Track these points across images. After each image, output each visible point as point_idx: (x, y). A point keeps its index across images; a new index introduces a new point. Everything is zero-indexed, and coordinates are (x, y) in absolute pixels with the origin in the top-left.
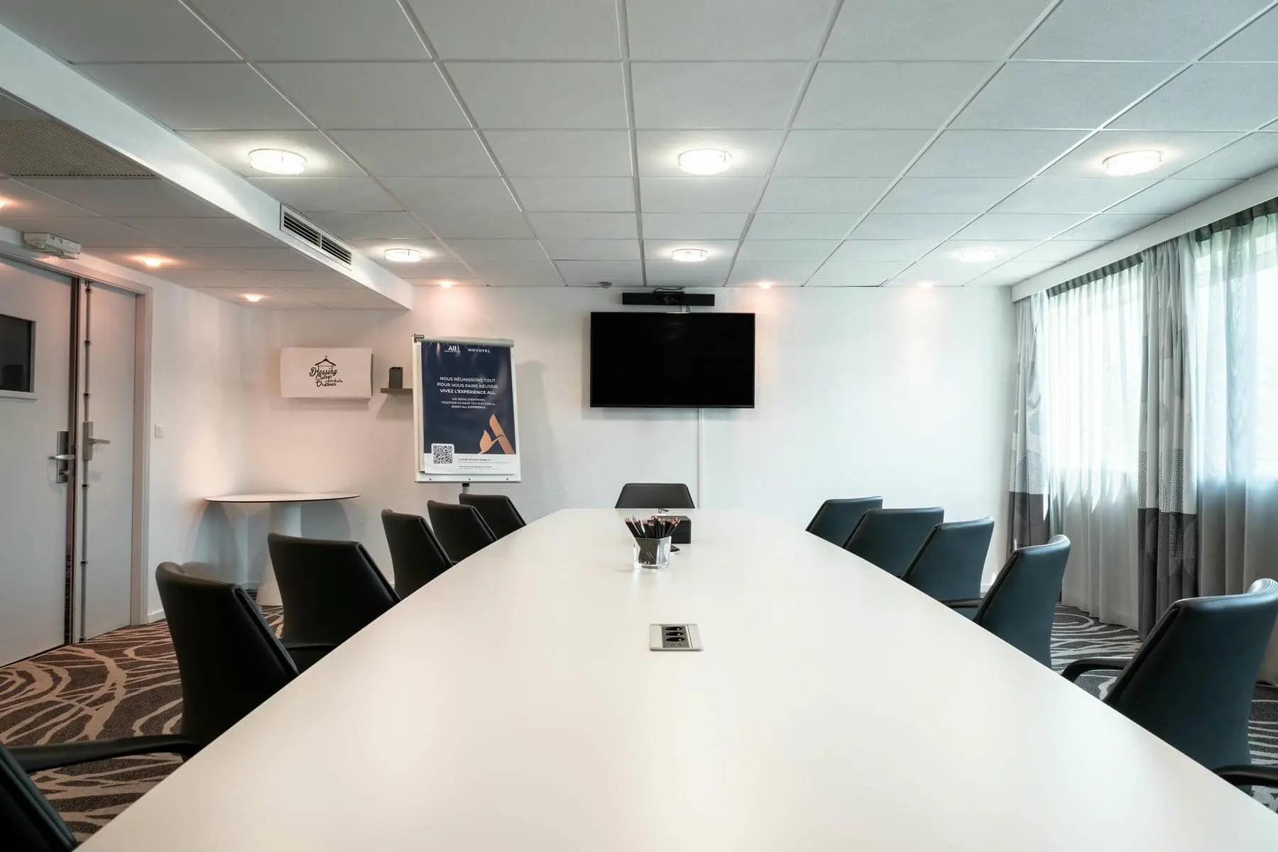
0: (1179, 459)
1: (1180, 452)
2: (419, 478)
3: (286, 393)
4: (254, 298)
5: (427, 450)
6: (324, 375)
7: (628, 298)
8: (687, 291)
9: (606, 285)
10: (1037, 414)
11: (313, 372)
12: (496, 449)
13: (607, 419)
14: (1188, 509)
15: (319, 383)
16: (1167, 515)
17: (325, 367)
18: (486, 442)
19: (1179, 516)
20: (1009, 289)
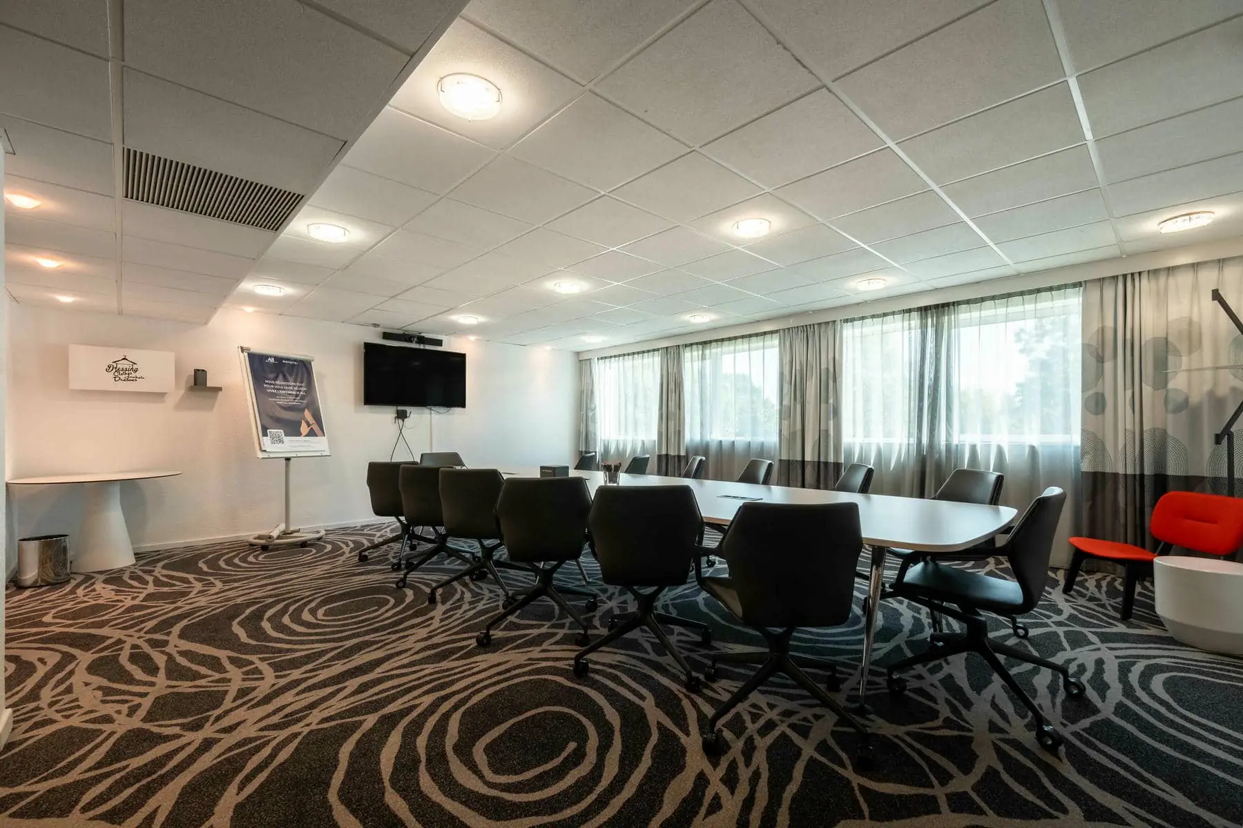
0: (679, 434)
1: (679, 431)
2: (261, 455)
3: (74, 385)
4: (66, 299)
5: (265, 434)
6: (123, 371)
7: (386, 336)
8: (426, 335)
9: (376, 325)
10: (594, 414)
11: (109, 368)
12: (312, 433)
13: (372, 412)
14: (683, 453)
15: (117, 379)
16: (674, 456)
17: (123, 365)
18: (304, 429)
19: (679, 457)
20: (578, 353)
